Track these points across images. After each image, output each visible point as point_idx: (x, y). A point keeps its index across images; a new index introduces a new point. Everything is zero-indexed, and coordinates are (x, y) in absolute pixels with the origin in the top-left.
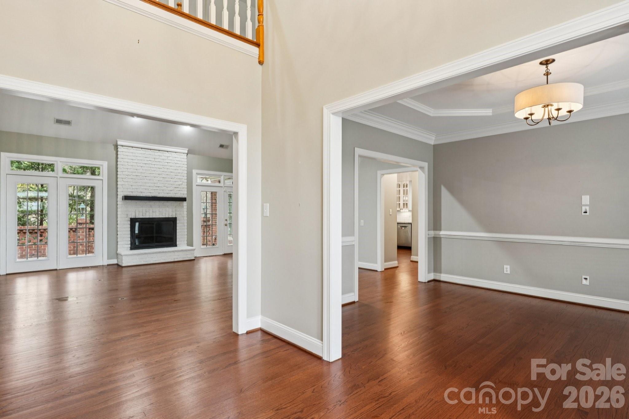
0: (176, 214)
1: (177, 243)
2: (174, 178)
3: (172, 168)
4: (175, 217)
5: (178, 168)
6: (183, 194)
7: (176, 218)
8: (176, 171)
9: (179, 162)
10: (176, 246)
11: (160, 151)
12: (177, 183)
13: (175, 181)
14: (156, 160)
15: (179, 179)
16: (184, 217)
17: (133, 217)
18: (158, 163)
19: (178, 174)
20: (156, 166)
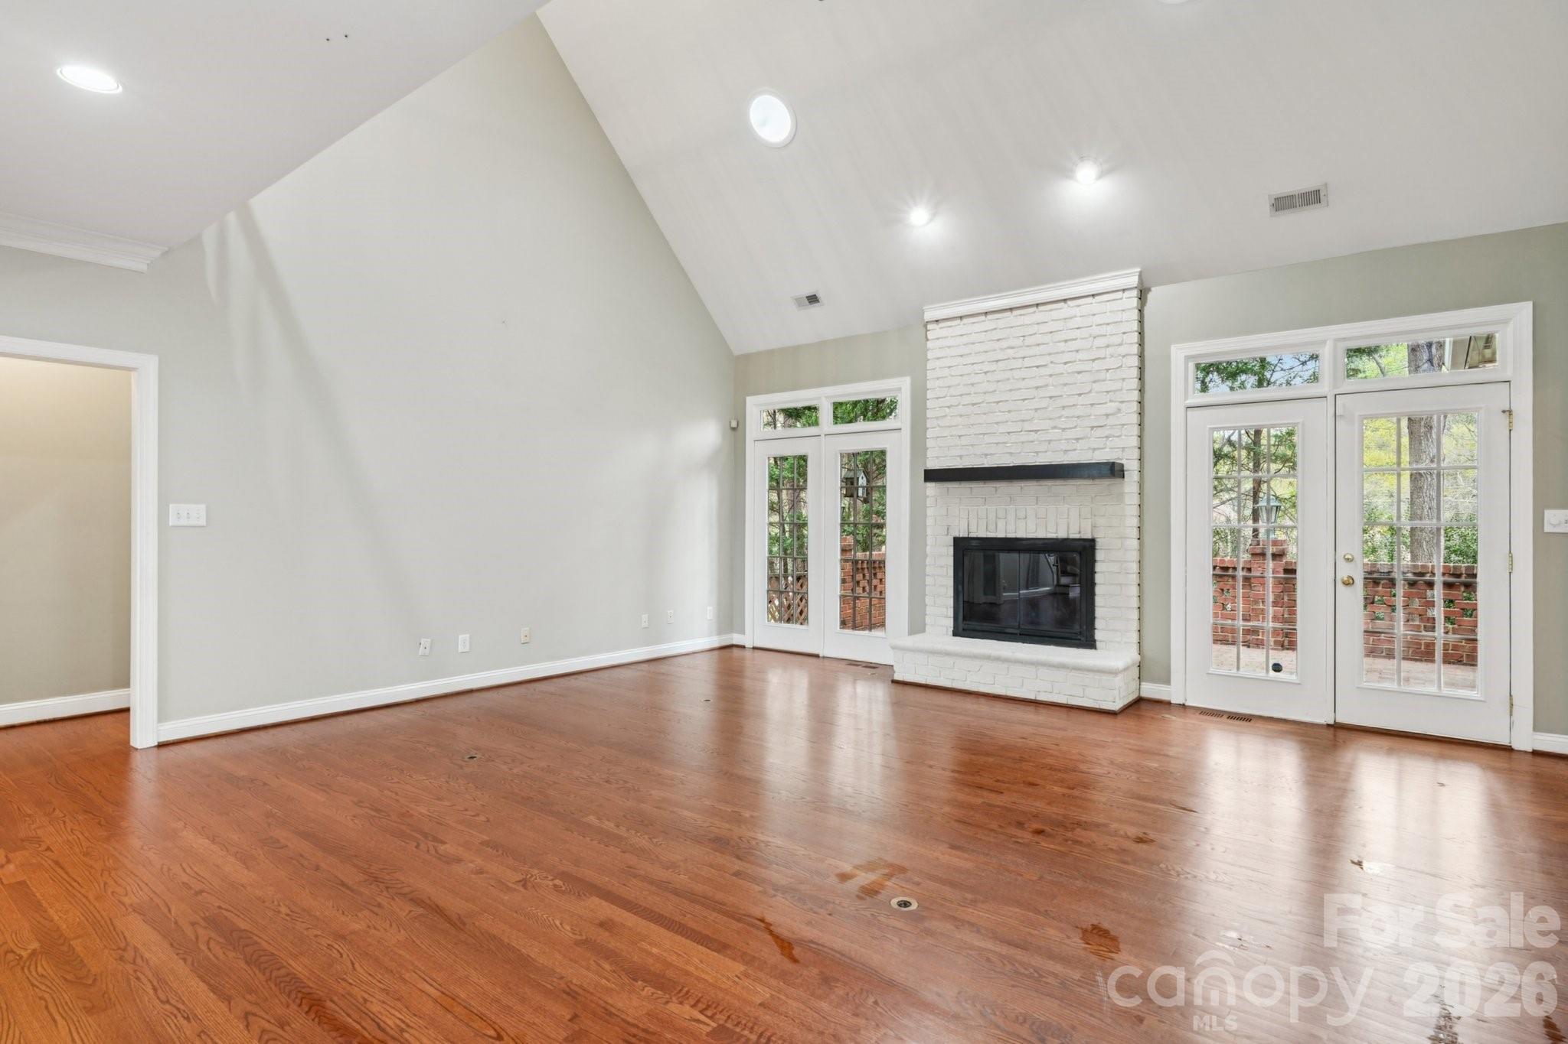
0: (1094, 527)
1: (1098, 635)
2: (1090, 392)
3: (1080, 356)
4: (1089, 536)
5: (1101, 353)
6: (1123, 448)
7: (1092, 543)
8: (1096, 365)
9: (1103, 330)
10: (1089, 643)
11: (1041, 308)
12: (1100, 410)
13: (1092, 405)
14: (1029, 341)
15: (1108, 392)
16: (1123, 538)
17: (963, 534)
18: (1037, 350)
19: (1102, 376)
20: (1028, 362)
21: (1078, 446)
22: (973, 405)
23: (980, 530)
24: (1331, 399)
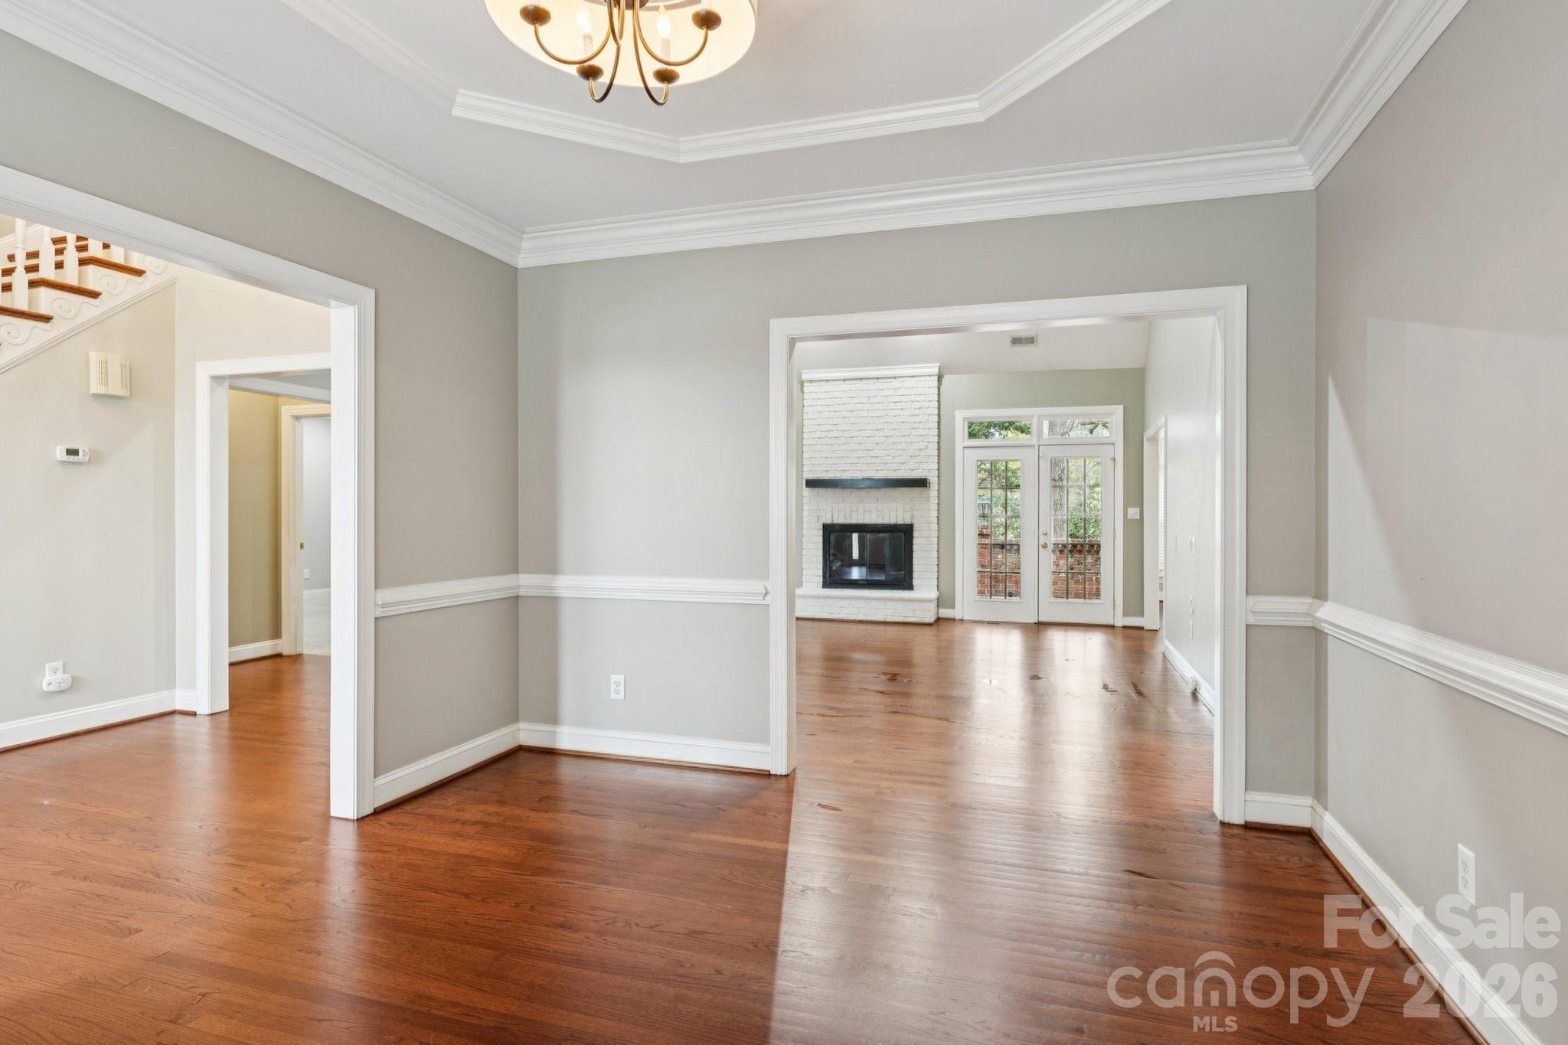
0: (912, 516)
1: (915, 582)
2: (910, 435)
3: (904, 412)
4: (910, 523)
5: (916, 412)
6: (930, 470)
7: (911, 526)
8: (913, 419)
9: (918, 398)
10: (910, 587)
11: (880, 380)
12: (915, 446)
13: (911, 443)
14: (872, 400)
15: (921, 436)
16: (930, 523)
17: (829, 521)
18: (877, 406)
19: (917, 425)
20: (871, 414)
21: (903, 467)
22: (836, 438)
23: (840, 519)
24: (1037, 447)
